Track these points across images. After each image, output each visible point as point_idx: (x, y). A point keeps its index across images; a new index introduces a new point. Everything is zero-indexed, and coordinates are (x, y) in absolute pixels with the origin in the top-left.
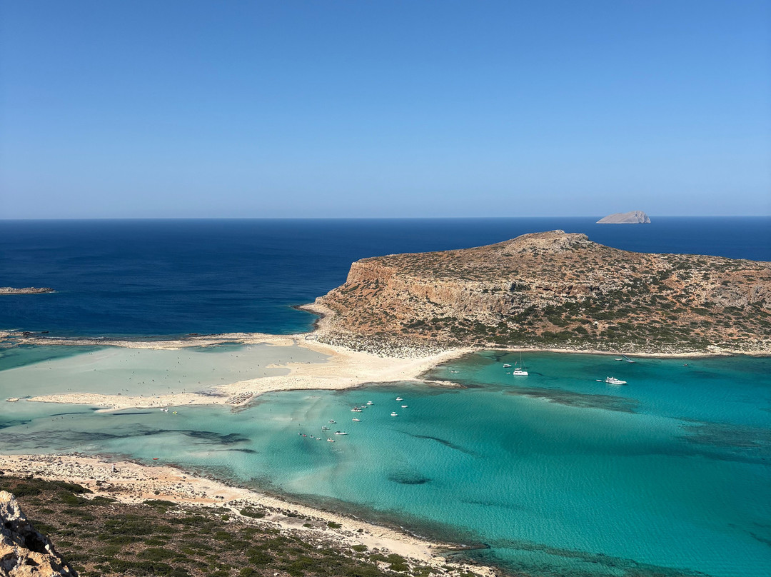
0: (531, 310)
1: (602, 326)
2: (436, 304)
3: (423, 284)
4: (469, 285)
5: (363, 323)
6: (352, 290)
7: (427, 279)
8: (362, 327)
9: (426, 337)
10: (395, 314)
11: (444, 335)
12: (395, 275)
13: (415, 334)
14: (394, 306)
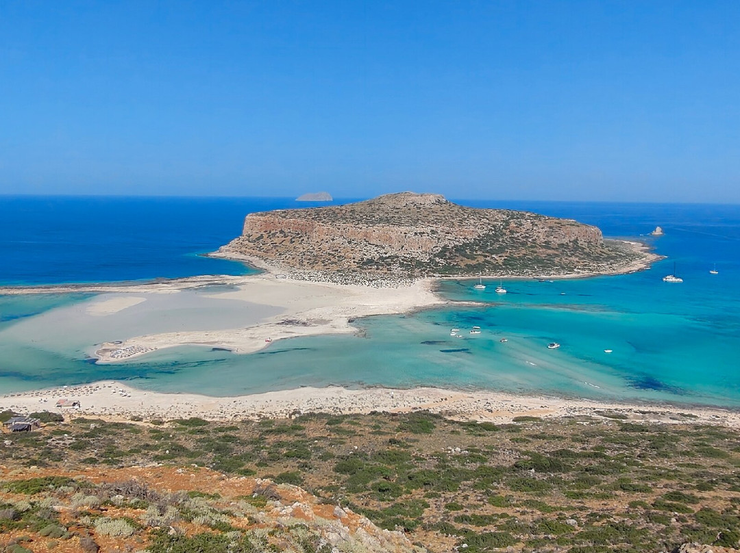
0: (445, 248)
1: (499, 259)
2: (376, 246)
3: (359, 230)
4: (403, 229)
5: (313, 263)
6: (258, 239)
7: (360, 226)
8: (316, 267)
9: (385, 271)
10: (343, 254)
11: (396, 269)
12: (320, 223)
13: (372, 270)
14: (335, 249)
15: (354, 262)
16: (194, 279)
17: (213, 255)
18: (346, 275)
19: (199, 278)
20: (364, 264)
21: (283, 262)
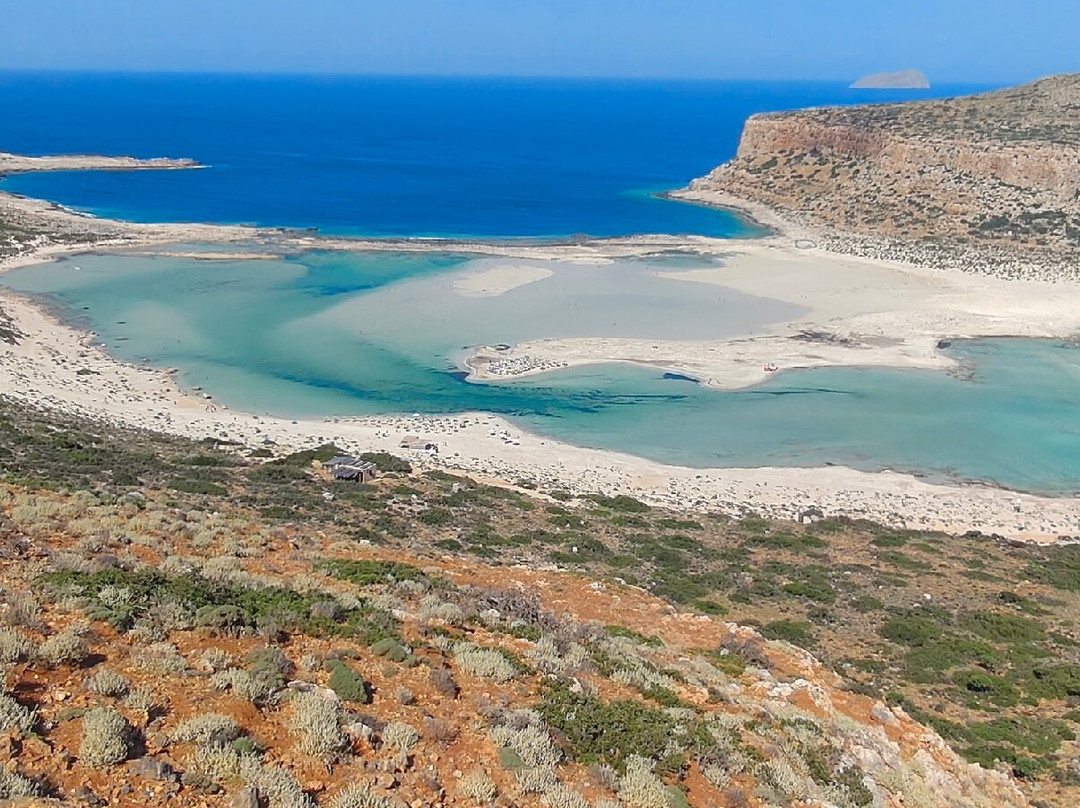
2: (1018, 188)
3: (982, 154)
5: (874, 221)
6: (767, 165)
7: (986, 144)
8: (879, 228)
9: (1029, 246)
10: (940, 204)
11: (1059, 242)
12: (898, 137)
13: (1003, 241)
14: (926, 192)
15: (963, 221)
16: (638, 239)
17: (676, 194)
18: (941, 248)
19: (649, 239)
20: (984, 227)
21: (813, 215)
